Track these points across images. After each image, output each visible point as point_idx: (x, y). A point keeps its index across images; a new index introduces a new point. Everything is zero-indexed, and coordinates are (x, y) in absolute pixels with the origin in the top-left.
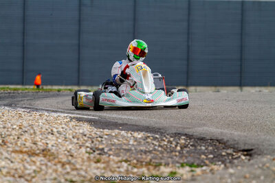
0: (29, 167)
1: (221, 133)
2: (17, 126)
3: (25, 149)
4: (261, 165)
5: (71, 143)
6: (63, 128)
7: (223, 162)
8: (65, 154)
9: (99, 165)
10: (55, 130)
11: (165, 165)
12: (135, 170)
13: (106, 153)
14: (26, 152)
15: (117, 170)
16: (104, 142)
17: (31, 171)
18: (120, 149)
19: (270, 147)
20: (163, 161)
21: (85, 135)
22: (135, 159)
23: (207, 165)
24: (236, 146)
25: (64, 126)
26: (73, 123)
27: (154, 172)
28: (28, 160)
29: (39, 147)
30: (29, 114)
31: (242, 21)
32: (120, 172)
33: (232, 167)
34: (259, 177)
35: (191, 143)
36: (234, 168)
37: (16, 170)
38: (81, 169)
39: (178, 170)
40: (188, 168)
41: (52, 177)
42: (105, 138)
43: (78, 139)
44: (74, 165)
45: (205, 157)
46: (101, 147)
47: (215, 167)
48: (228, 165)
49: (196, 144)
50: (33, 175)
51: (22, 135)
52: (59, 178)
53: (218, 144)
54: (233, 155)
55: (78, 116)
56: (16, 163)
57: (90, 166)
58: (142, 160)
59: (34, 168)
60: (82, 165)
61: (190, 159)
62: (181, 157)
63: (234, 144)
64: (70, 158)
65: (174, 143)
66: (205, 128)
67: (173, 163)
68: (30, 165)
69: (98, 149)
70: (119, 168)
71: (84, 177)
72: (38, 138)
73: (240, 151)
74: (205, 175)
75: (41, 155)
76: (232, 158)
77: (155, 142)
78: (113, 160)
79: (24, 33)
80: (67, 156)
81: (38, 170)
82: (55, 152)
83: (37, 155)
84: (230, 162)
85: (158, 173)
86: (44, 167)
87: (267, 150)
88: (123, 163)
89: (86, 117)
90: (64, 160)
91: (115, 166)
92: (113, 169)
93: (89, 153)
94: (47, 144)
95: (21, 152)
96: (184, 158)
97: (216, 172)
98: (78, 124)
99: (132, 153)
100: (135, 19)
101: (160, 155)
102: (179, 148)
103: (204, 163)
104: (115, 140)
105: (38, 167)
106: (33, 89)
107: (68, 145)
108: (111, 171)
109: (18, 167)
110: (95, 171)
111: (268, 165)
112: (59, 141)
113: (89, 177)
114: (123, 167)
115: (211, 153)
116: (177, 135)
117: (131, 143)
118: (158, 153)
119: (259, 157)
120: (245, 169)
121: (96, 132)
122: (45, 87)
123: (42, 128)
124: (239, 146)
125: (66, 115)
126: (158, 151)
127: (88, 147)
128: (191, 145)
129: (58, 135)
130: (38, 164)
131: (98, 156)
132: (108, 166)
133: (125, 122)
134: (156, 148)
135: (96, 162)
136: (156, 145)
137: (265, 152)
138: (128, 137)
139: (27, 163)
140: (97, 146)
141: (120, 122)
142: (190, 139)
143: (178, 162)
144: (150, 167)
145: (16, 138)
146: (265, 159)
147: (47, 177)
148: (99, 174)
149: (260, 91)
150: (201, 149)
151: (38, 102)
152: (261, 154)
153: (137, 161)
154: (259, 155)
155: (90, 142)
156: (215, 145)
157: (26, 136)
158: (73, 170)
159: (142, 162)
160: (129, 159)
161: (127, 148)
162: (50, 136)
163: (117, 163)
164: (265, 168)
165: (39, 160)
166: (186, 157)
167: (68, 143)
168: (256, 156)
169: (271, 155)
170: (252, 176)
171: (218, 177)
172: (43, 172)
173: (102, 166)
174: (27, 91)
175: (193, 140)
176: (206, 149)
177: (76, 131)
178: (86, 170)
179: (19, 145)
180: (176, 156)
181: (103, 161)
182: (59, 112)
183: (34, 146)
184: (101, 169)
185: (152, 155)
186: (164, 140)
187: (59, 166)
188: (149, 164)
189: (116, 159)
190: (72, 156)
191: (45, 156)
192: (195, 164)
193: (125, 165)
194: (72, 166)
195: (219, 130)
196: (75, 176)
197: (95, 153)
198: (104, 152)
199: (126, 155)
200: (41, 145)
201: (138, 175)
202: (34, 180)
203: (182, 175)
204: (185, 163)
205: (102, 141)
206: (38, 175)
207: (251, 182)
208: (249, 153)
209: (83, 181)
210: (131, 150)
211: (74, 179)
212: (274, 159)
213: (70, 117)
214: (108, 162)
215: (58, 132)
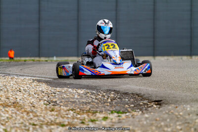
0: (4, 115)
1: (139, 89)
4: (167, 112)
5: (33, 98)
6: (27, 87)
7: (141, 110)
8: (29, 106)
9: (53, 112)
10: (22, 89)
11: (100, 112)
12: (79, 116)
14: (1, 104)
15: (66, 116)
16: (57, 96)
17: (5, 118)
18: (68, 102)
19: (174, 99)
20: (98, 109)
21: (43, 92)
22: (79, 108)
23: (129, 112)
24: (150, 98)
25: (28, 85)
26: (35, 83)
27: (92, 118)
28: (3, 110)
29: (11, 100)
30: (4, 78)
31: (154, 10)
32: (68, 117)
33: (147, 113)
34: (166, 120)
35: (118, 97)
36: (149, 113)
38: (41, 116)
39: (109, 116)
40: (116, 114)
41: (20, 122)
42: (58, 94)
43: (38, 95)
44: (36, 114)
45: (128, 106)
46: (54, 100)
47: (135, 113)
49: (122, 97)
50: (7, 120)
52: (25, 123)
53: (137, 97)
54: (148, 105)
55: (38, 78)
57: (46, 114)
58: (84, 109)
59: (7, 115)
60: (41, 113)
61: (118, 108)
62: (111, 107)
63: (148, 97)
64: (33, 108)
65: (106, 96)
66: (128, 86)
67: (105, 111)
68: (4, 114)
69: (52, 102)
70: (67, 114)
71: (43, 121)
72: (10, 95)
73: (153, 102)
74: (128, 119)
75: (12, 106)
76: (147, 107)
77: (92, 96)
78: (63, 109)
80: (31, 107)
81: (10, 117)
82: (22, 105)
83: (9, 106)
84: (146, 110)
85: (95, 118)
86: (14, 115)
88: (70, 111)
89: (44, 79)
90: (29, 109)
91: (65, 113)
92: (63, 116)
93: (46, 105)
94: (16, 98)
96: (113, 107)
97: (136, 117)
98: (38, 84)
99: (77, 104)
100: (78, 10)
101: (97, 105)
102: (109, 100)
103: (128, 110)
104: (65, 95)
105: (10, 115)
106: (7, 60)
107: (31, 99)
108: (61, 117)
110: (50, 117)
111: (172, 111)
112: (25, 96)
113: (46, 121)
114: (70, 114)
115: (132, 103)
116: (109, 91)
117: (75, 97)
118: (95, 104)
119: (166, 106)
120: (156, 114)
121: (51, 89)
122: (15, 59)
123: (12, 87)
124: (152, 98)
125: (30, 78)
126: (95, 102)
127: (45, 100)
128: (118, 98)
129: (24, 92)
130: (10, 112)
131: (53, 106)
132: (60, 113)
133: (72, 82)
134: (94, 100)
135: (51, 111)
136: (93, 98)
137: (171, 102)
138: (73, 93)
139: (2, 112)
140: (52, 99)
141: (68, 82)
142: (118, 93)
143: (109, 110)
144: (89, 113)
146: (170, 107)
147: (16, 122)
148: (53, 119)
149: (168, 59)
150: (125, 101)
151: (10, 69)
152: (168, 103)
153: (80, 110)
154: (167, 104)
155: (47, 97)
156: (135, 98)
157: (2, 93)
158: (35, 116)
160: (75, 109)
161: (73, 100)
162: (18, 93)
163: (66, 111)
165: (10, 110)
166: (115, 107)
167: (31, 97)
168: (164, 105)
169: (175, 104)
170: (161, 119)
171: (137, 120)
172: (14, 118)
173: (56, 113)
174: (2, 61)
176: (129, 101)
177: (37, 89)
178: (44, 116)
180: (107, 106)
181: (56, 110)
182: (25, 76)
183: (7, 100)
184: (55, 116)
185: (91, 105)
186: (99, 95)
187: (25, 114)
188: (88, 111)
189: (65, 108)
190: (34, 107)
191: (15, 107)
193: (71, 112)
194: (34, 114)
195: (138, 87)
196: (36, 121)
197: (50, 105)
198: (57, 104)
199: (72, 105)
200: (12, 99)
201: (81, 120)
202: (7, 124)
203: (112, 119)
204: (114, 111)
205: (55, 96)
206: (10, 121)
207: (160, 123)
208: (159, 103)
209: (42, 124)
210: (76, 102)
211: (35, 123)
212: (177, 107)
213: (33, 79)
214: (60, 110)
215: (24, 90)
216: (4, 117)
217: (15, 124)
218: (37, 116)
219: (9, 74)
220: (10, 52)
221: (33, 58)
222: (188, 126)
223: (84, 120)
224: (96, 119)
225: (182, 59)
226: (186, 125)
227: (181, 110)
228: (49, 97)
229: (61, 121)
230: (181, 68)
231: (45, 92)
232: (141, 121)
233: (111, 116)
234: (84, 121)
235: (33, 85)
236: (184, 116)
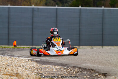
2: (5, 63)
8: (26, 75)
10: (21, 65)
14: (9, 75)
16: (42, 70)
18: (49, 73)
19: (114, 73)
24: (100, 72)
25: (25, 63)
26: (29, 62)
28: (10, 78)
30: (10, 58)
31: (103, 18)
35: (80, 71)
42: (43, 69)
43: (31, 69)
45: (86, 77)
46: (41, 72)
49: (82, 71)
51: (7, 67)
53: (91, 71)
54: (98, 76)
55: (32, 59)
63: (98, 71)
64: (28, 77)
65: (73, 71)
66: (86, 64)
69: (40, 73)
72: (14, 69)
73: (101, 74)
75: (15, 76)
77: (64, 70)
82: (21, 75)
83: (14, 76)
89: (35, 59)
90: (25, 78)
93: (36, 75)
94: (18, 71)
95: (7, 74)
98: (31, 62)
100: (57, 17)
102: (75, 73)
104: (47, 70)
106: (12, 47)
112: (23, 70)
115: (89, 75)
116: (74, 67)
117: (54, 71)
119: (109, 77)
121: (39, 66)
122: (18, 46)
123: (16, 64)
125: (26, 58)
126: (66, 74)
127: (35, 72)
128: (80, 72)
129: (23, 67)
133: (52, 61)
134: (65, 73)
137: (112, 74)
138: (53, 68)
140: (39, 72)
141: (50, 61)
142: (80, 69)
145: (5, 68)
146: (112, 78)
149: (111, 48)
150: (84, 73)
151: (15, 53)
152: (110, 75)
154: (109, 76)
155: (37, 70)
156: (91, 72)
157: (9, 68)
161: (52, 73)
162: (19, 68)
165: (14, 78)
167: (27, 70)
168: (108, 76)
169: (115, 76)
174: (10, 48)
176: (87, 73)
177: (31, 65)
179: (6, 71)
182: (23, 57)
183: (12, 72)
186: (68, 70)
190: (28, 76)
191: (17, 76)
195: (92, 65)
197: (39, 75)
198: (42, 75)
200: (15, 72)
208: (105, 75)
210: (54, 74)
212: (116, 78)
213: (28, 59)
215: (22, 66)
219: (14, 56)
221: (28, 46)
231: (35, 67)
235: (28, 63)
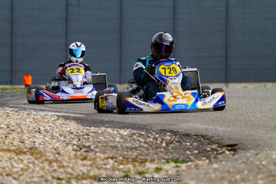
0: (16, 165)
1: (206, 129)
2: (5, 125)
3: (12, 148)
4: (244, 160)
5: (58, 141)
6: (50, 126)
7: (208, 157)
8: (52, 152)
9: (85, 162)
10: (42, 128)
11: (151, 161)
12: (121, 167)
13: (92, 150)
14: (13, 151)
15: (104, 166)
16: (91, 140)
17: (19, 169)
18: (106, 146)
19: (254, 142)
20: (148, 157)
21: (72, 133)
22: (121, 155)
23: (191, 161)
24: (221, 141)
25: (51, 124)
26: (60, 121)
27: (140, 169)
28: (16, 158)
29: (26, 145)
30: (17, 114)
31: (227, 19)
32: (106, 169)
33: (216, 162)
34: (243, 172)
35: (176, 140)
36: (219, 163)
37: (4, 168)
38: (68, 166)
39: (163, 166)
40: (173, 164)
41: (39, 175)
42: (92, 136)
43: (65, 138)
44: (61, 163)
45: (190, 153)
46: (87, 144)
47: (200, 163)
48: (212, 160)
49: (181, 140)
50: (21, 173)
51: (9, 134)
52: (46, 176)
53: (202, 140)
54: (217, 150)
55: (65, 114)
56: (4, 162)
57: (76, 163)
58: (128, 157)
59: (21, 166)
60: (69, 163)
61: (176, 155)
62: (167, 153)
63: (218, 140)
64: (57, 156)
65: (160, 139)
66: (190, 124)
67: (158, 159)
68: (18, 163)
69: (85, 147)
70: (105, 164)
71: (71, 174)
72: (25, 137)
73: (225, 146)
74: (190, 171)
75: (28, 153)
76: (217, 154)
77: (140, 139)
78: (100, 157)
79: (12, 33)
80: (54, 154)
81: (26, 168)
82: (43, 151)
83: (25, 153)
84: (215, 158)
85: (143, 169)
86: (31, 165)
87: (251, 144)
88: (110, 160)
89: (73, 115)
90: (51, 157)
91: (102, 163)
92: (99, 166)
93: (76, 151)
94: (34, 142)
95: (9, 151)
96: (169, 154)
97: (200, 167)
98: (65, 123)
99: (118, 150)
100: (121, 19)
101: (146, 152)
102: (164, 144)
103: (189, 158)
104: (102, 138)
105: (25, 165)
106: (22, 89)
107: (55, 143)
108: (97, 168)
109: (6, 165)
110: (82, 168)
111: (251, 159)
113: (76, 174)
114: (109, 164)
115: (196, 149)
116: (163, 131)
117: (117, 140)
118: (144, 150)
119: (243, 152)
120: (229, 164)
121: (83, 129)
123: (29, 127)
124: (224, 141)
125: (53, 113)
126: (144, 147)
127: (74, 145)
128: (177, 142)
129: (45, 133)
130: (25, 162)
131: (85, 153)
132: (94, 163)
133: (112, 119)
134: (142, 144)
135: (82, 160)
136: (141, 142)
137: (249, 147)
138: (114, 134)
139: (15, 161)
140: (84, 144)
141: (107, 119)
142: (176, 135)
143: (163, 158)
144: (136, 163)
145: (4, 137)
146: (249, 154)
147: (34, 175)
148: (85, 171)
149: (245, 87)
150: (186, 145)
152: (245, 149)
153: (123, 158)
154: (244, 150)
155: (77, 140)
156: (200, 141)
157: (14, 135)
158: (59, 167)
159: (128, 159)
160: (115, 156)
161: (113, 145)
162: (37, 135)
163: (103, 160)
164: (248, 162)
165: (26, 158)
166: (172, 153)
167: (55, 141)
168: (240, 151)
169: (255, 150)
170: (236, 170)
171: (203, 172)
172: (30, 170)
173: (89, 163)
174: (15, 91)
175: (178, 136)
176: (191, 145)
177: (63, 129)
178: (73, 167)
179: (7, 143)
180: (161, 152)
181: (89, 158)
182: (47, 110)
183: (21, 145)
184: (87, 166)
185: (138, 151)
186: (150, 137)
187: (46, 164)
188: (134, 160)
189: (102, 156)
190: (58, 154)
191: (32, 154)
192: (180, 160)
193: (111, 161)
194: (59, 164)
195: (204, 126)
196: (62, 173)
197: (82, 151)
198: (91, 150)
199: (112, 152)
200: (28, 144)
201: (124, 172)
202: (21, 178)
203: (167, 171)
204: (170, 159)
205: (88, 138)
206: (25, 173)
207: (234, 176)
208: (234, 148)
209: (70, 178)
210: (117, 147)
211: (61, 177)
212: (258, 154)
213: (57, 116)
214: (95, 159)
215: (45, 130)
216: (16, 168)
217: (33, 177)
218: (63, 167)
219: (24, 108)
220: (26, 78)
222: (274, 180)
223: (129, 172)
224: (145, 171)
225: (265, 86)
226: (271, 178)
227: (263, 158)
228: (79, 140)
229: (96, 174)
230: (264, 99)
231: (74, 133)
232: (209, 173)
233: (166, 167)
234: (128, 174)
235: (58, 124)
236: (268, 167)
